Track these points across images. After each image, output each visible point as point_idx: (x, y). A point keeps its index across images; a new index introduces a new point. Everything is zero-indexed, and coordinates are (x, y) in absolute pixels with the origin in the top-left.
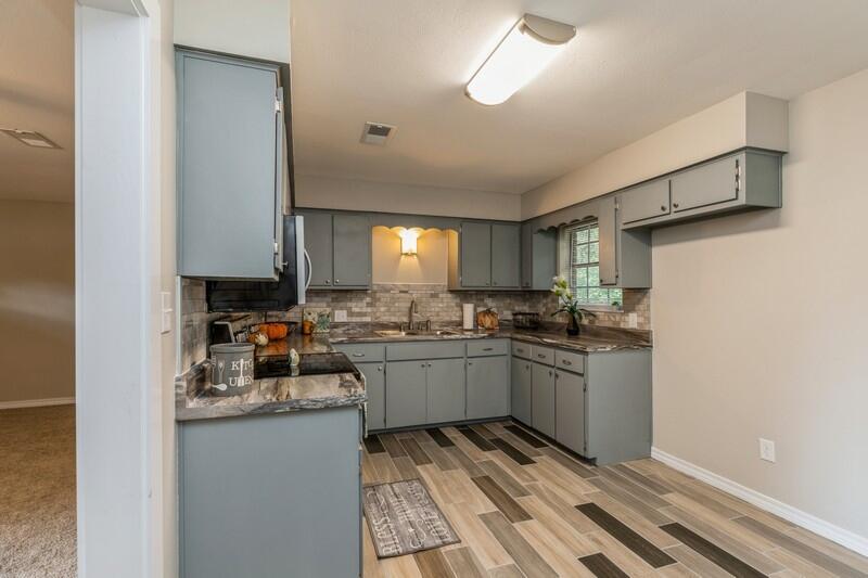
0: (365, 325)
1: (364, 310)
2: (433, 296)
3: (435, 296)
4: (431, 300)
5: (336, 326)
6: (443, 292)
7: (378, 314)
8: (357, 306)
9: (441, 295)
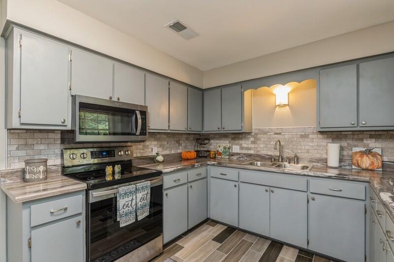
0: (250, 155)
1: (250, 146)
2: (302, 136)
3: (305, 136)
4: (300, 140)
5: (233, 155)
6: (313, 133)
7: (258, 149)
8: (245, 143)
9: (310, 136)
